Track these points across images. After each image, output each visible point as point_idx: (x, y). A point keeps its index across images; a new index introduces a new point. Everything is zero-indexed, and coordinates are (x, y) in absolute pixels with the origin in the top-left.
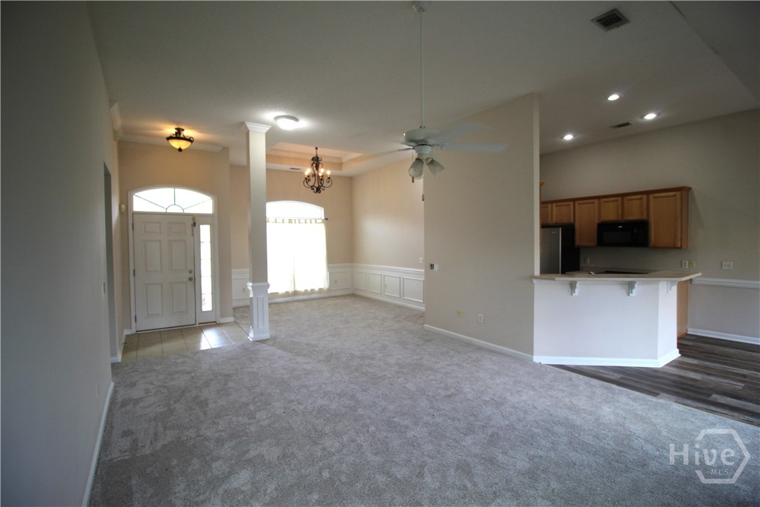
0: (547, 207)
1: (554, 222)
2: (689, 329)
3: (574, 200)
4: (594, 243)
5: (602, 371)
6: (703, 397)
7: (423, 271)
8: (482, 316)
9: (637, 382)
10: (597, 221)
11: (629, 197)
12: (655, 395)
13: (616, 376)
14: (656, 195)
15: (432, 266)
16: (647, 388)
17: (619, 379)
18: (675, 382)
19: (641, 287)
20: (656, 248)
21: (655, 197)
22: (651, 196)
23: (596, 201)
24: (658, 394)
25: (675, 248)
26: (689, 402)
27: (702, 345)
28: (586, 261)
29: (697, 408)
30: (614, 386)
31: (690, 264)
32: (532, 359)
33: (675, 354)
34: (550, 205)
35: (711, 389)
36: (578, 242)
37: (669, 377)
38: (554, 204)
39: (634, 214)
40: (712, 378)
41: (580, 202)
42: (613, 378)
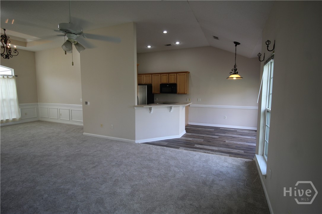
0: (141, 76)
1: (144, 83)
2: (189, 123)
3: (152, 74)
4: (159, 92)
5: (161, 142)
6: (192, 146)
7: (82, 105)
8: (112, 125)
9: (173, 144)
10: (160, 83)
11: (171, 74)
12: (178, 148)
13: (166, 144)
14: (179, 74)
15: (86, 103)
16: (176, 146)
17: (167, 144)
18: (184, 142)
19: (174, 108)
20: (179, 94)
21: (179, 75)
22: (178, 74)
23: (160, 75)
24: (179, 148)
25: (185, 94)
26: (188, 149)
27: (192, 128)
28: (157, 99)
29: (191, 150)
30: (165, 147)
31: (189, 100)
32: (135, 142)
33: (184, 132)
34: (142, 76)
35: (195, 143)
36: (153, 92)
37: (182, 141)
38: (144, 75)
39: (172, 81)
40: (195, 139)
41: (154, 75)
42: (165, 144)
